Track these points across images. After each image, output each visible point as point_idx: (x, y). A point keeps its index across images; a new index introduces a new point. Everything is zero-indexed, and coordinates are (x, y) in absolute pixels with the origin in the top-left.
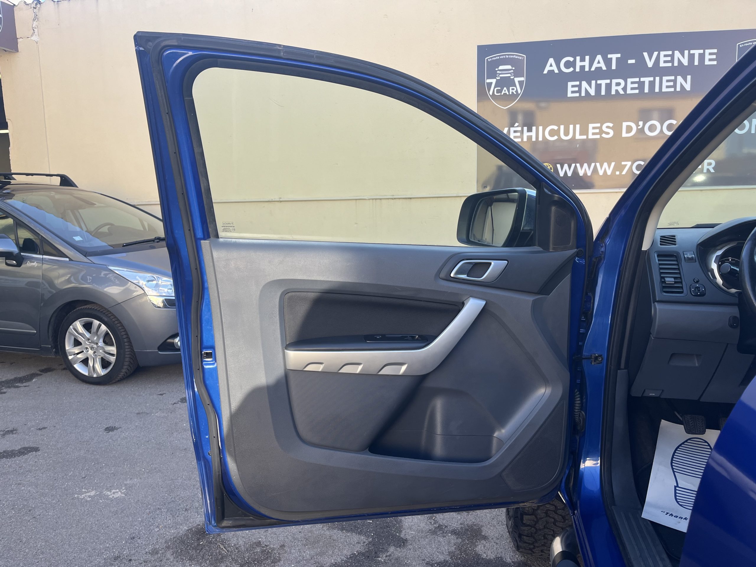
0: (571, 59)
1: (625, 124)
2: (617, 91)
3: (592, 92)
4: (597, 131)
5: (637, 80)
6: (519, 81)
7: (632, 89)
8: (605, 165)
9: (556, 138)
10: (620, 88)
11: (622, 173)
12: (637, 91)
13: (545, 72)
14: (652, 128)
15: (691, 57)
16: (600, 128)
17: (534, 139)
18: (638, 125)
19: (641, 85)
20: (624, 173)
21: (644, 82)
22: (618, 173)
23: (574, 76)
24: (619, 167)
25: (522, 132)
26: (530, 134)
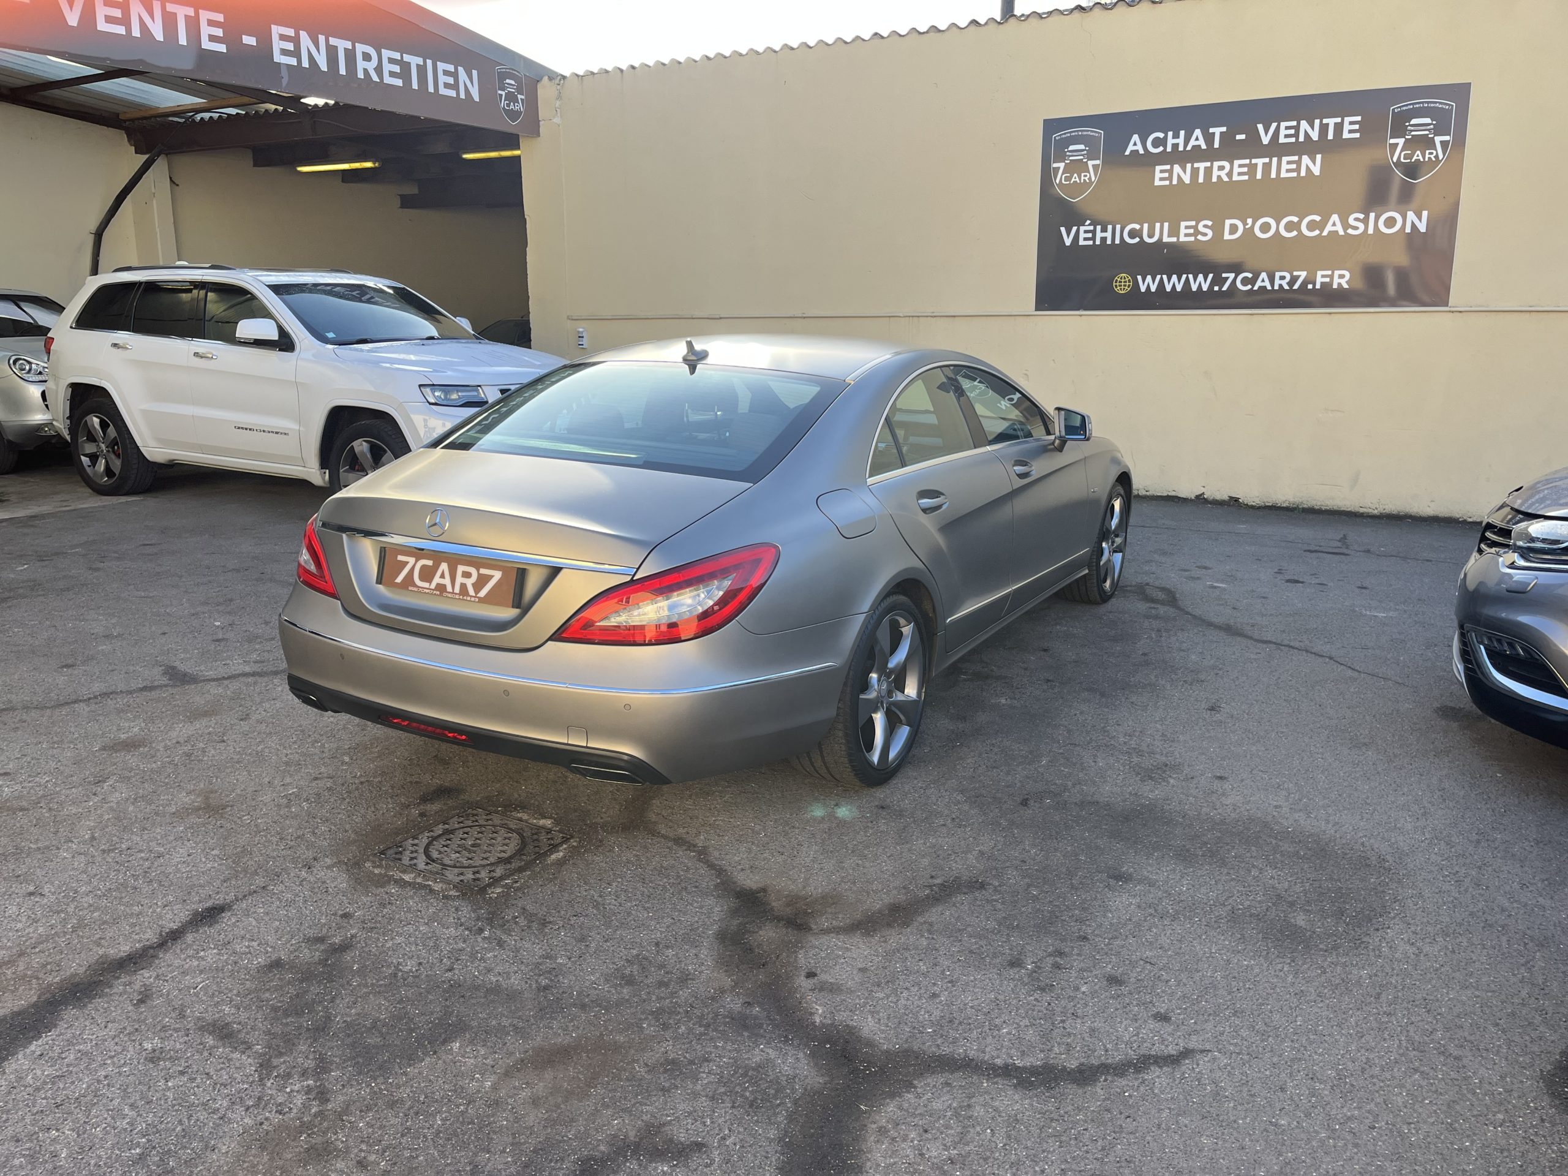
0: (1161, 135)
1: (1228, 222)
2: (1219, 177)
3: (1187, 179)
4: (1191, 231)
5: (1247, 161)
6: (1095, 167)
7: (1240, 174)
8: (1201, 277)
9: (1137, 240)
10: (1223, 174)
11: (1222, 288)
12: (1246, 178)
13: (1127, 153)
14: (1265, 228)
15: (1324, 128)
16: (1195, 228)
17: (1109, 242)
18: (1245, 224)
19: (1253, 168)
20: (1225, 288)
21: (1256, 165)
22: (1216, 288)
23: (1163, 158)
24: (1219, 280)
25: (1094, 232)
26: (1104, 235)
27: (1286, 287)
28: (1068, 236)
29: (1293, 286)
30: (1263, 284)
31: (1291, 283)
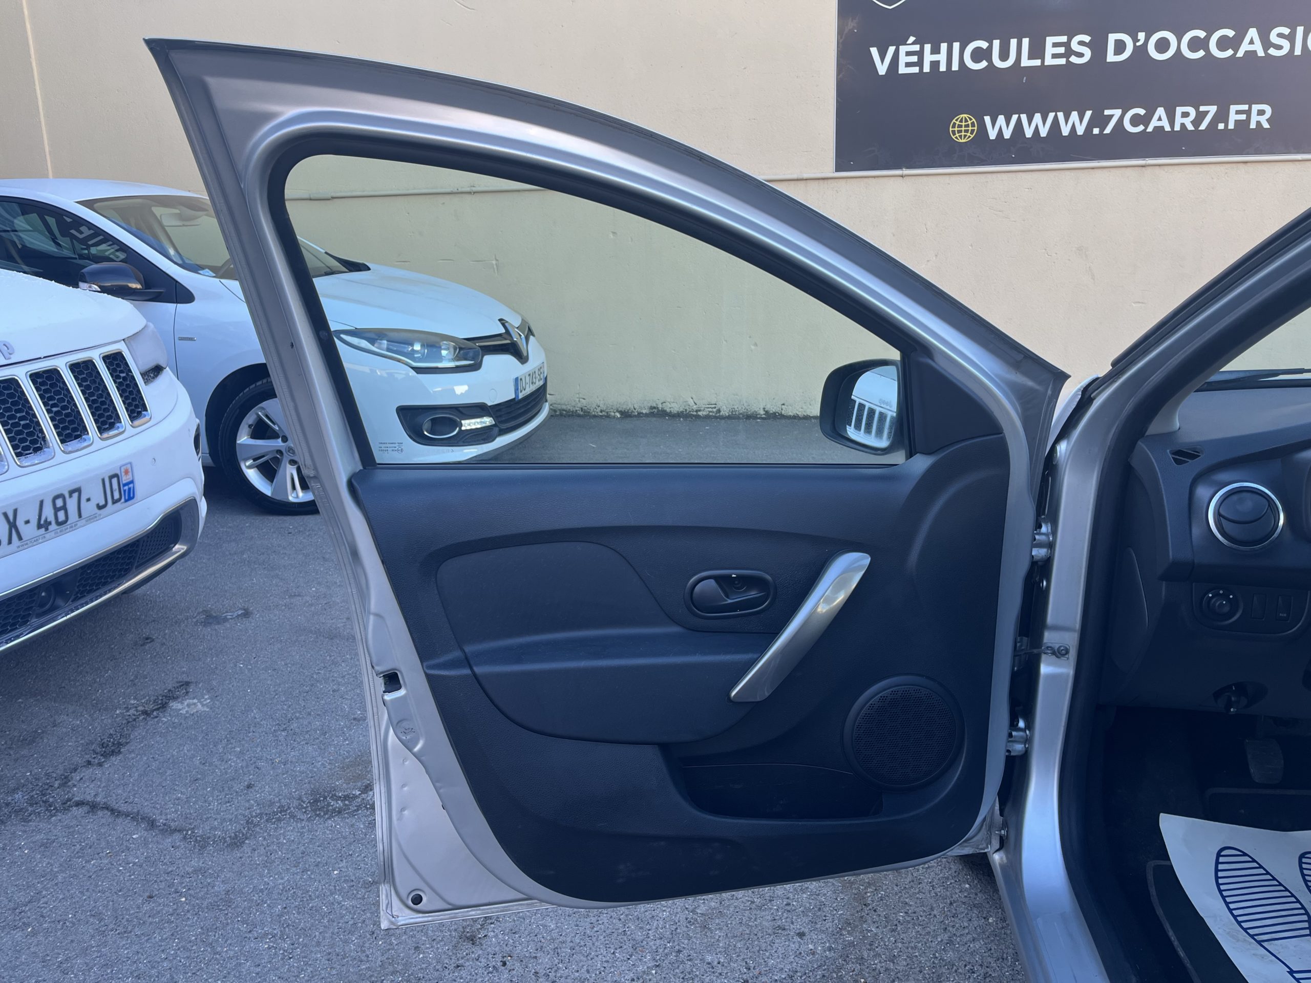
1: (1112, 38)
4: (1062, 50)
8: (1074, 115)
9: (984, 64)
11: (1104, 131)
14: (1162, 45)
16: (1067, 45)
17: (943, 68)
18: (1135, 39)
20: (1108, 130)
22: (1096, 131)
24: (1100, 120)
25: (920, 54)
26: (935, 57)
27: (1190, 127)
28: (882, 60)
29: (1199, 127)
30: (1159, 124)
31: (1197, 122)
